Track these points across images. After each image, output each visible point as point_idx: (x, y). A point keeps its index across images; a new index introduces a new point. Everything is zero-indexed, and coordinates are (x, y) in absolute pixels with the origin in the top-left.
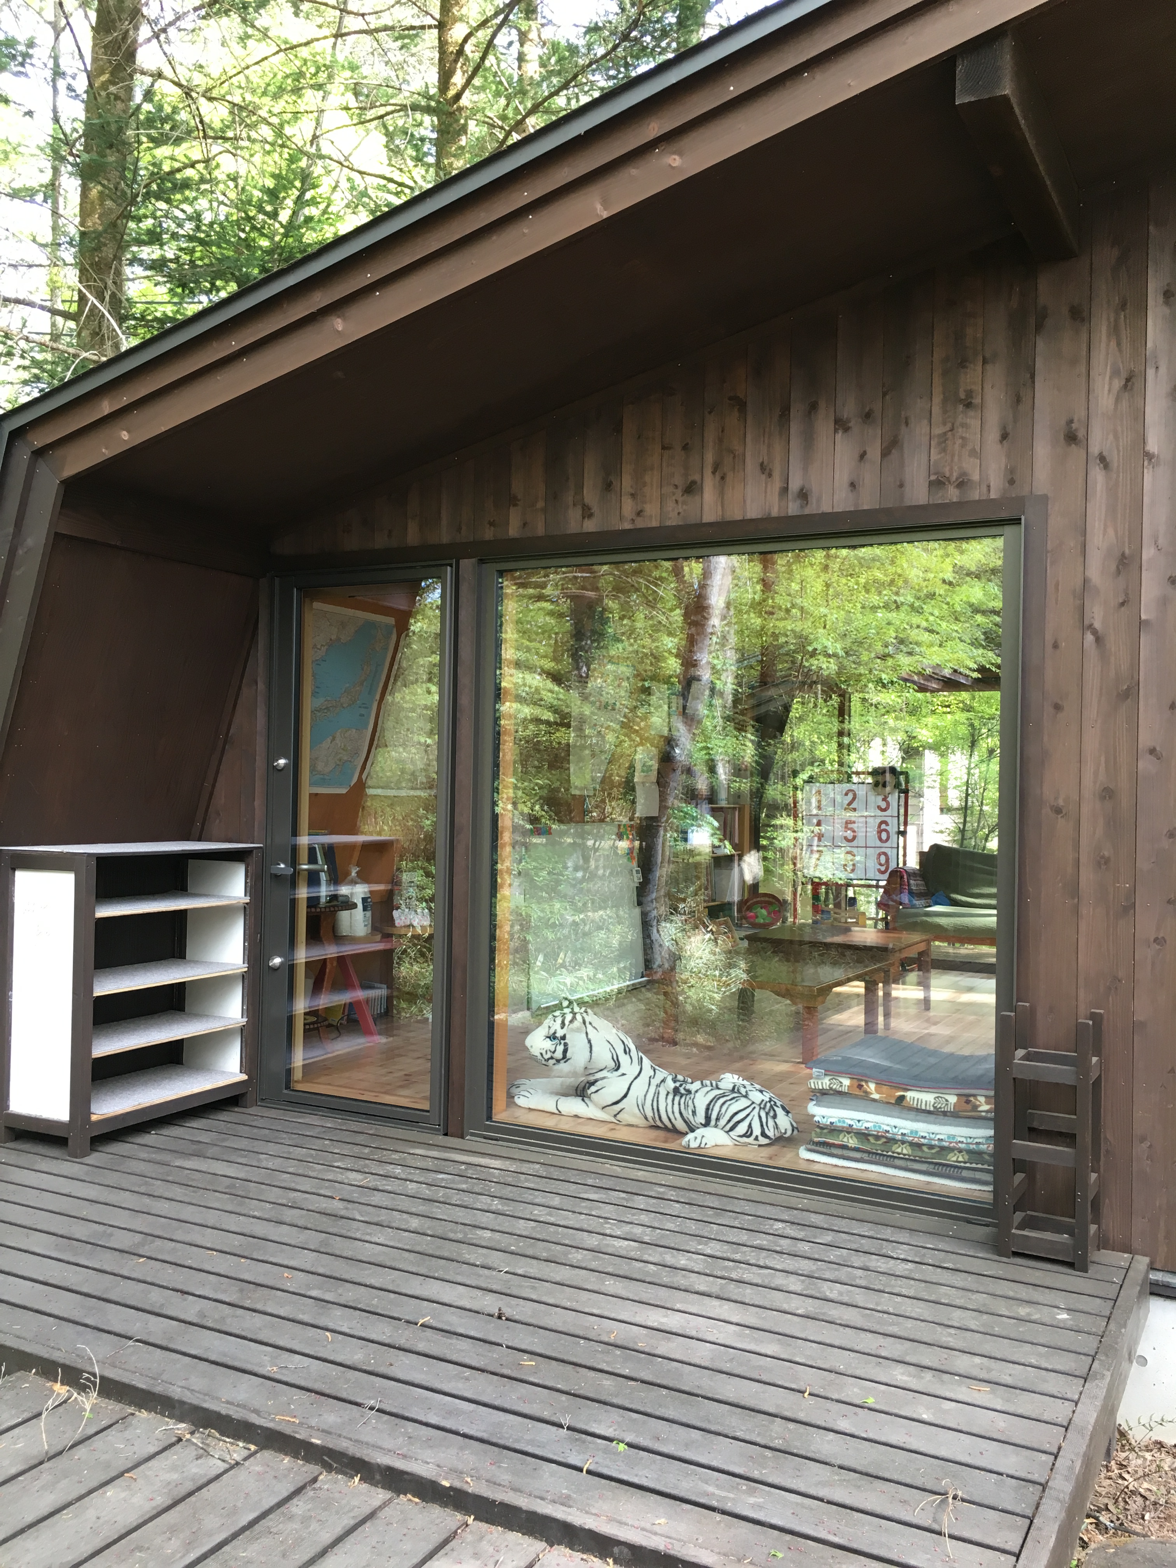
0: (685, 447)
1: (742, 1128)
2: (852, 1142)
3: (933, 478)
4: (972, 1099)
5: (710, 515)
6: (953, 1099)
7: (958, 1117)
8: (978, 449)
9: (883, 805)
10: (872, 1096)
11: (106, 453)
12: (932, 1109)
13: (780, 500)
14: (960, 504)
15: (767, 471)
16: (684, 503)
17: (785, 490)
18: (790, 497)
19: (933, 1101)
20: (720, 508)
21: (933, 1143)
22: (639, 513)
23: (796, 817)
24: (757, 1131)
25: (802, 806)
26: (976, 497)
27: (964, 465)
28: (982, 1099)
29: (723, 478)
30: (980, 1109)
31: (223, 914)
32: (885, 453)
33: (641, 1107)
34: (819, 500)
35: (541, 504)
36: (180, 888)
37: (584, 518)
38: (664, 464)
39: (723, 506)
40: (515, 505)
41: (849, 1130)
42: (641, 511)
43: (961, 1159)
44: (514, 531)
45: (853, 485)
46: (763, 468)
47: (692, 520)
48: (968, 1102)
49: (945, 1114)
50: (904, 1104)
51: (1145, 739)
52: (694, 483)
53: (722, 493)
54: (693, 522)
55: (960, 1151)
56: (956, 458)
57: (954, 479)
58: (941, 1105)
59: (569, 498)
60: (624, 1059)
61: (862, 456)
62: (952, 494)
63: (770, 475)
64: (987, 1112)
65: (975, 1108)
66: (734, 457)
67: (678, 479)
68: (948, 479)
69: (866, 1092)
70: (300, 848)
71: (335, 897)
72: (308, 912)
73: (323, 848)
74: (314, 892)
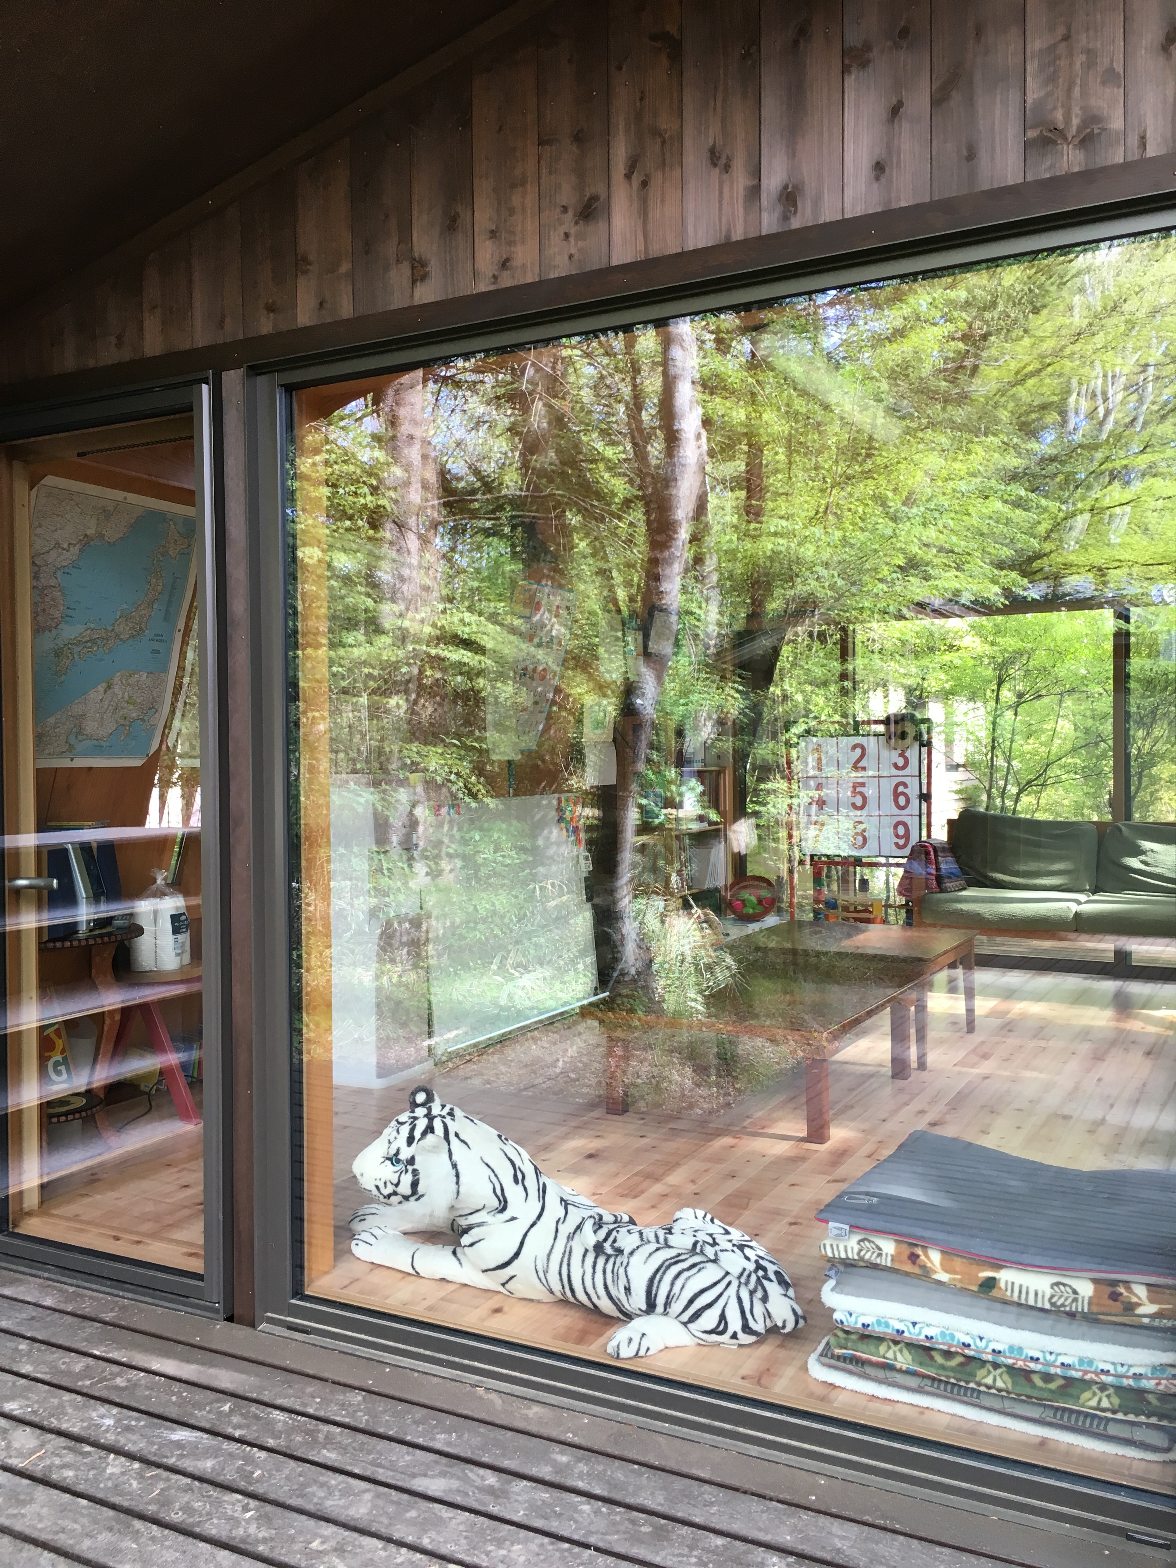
0: (579, 138)
1: (710, 1319)
2: (903, 1359)
3: (1032, 134)
4: (1122, 1290)
5: (625, 251)
6: (1086, 1289)
7: (1097, 1321)
8: (1119, 68)
9: (901, 762)
10: (936, 1277)
12: (1047, 1306)
13: (747, 208)
14: (1087, 176)
15: (723, 161)
16: (580, 237)
17: (754, 192)
18: (765, 202)
19: (1049, 1292)
20: (641, 238)
21: (1052, 1370)
22: (505, 264)
23: (789, 780)
25: (797, 766)
26: (1119, 159)
27: (1093, 102)
28: (1141, 1292)
29: (644, 184)
30: (1140, 1311)
32: (938, 101)
33: (542, 1275)
34: (817, 201)
35: (345, 267)
37: (414, 282)
38: (544, 171)
39: (645, 237)
40: (305, 272)
41: (896, 1339)
42: (507, 260)
43: (1105, 1404)
44: (305, 317)
45: (879, 168)
46: (714, 156)
47: (595, 265)
48: (1115, 1297)
49: (1072, 1315)
50: (995, 1293)
52: (594, 198)
53: (644, 212)
54: (596, 267)
55: (1103, 1387)
56: (1077, 90)
57: (1074, 130)
58: (1064, 1300)
59: (390, 248)
60: (513, 1192)
61: (895, 111)
62: (1070, 159)
63: (727, 168)
64: (1152, 1316)
65: (1130, 1308)
66: (664, 142)
67: (567, 195)
68: (1062, 133)
69: (923, 1267)
70: (16, 853)
71: (108, 921)
72: (42, 948)
73: (85, 848)
74: (60, 917)
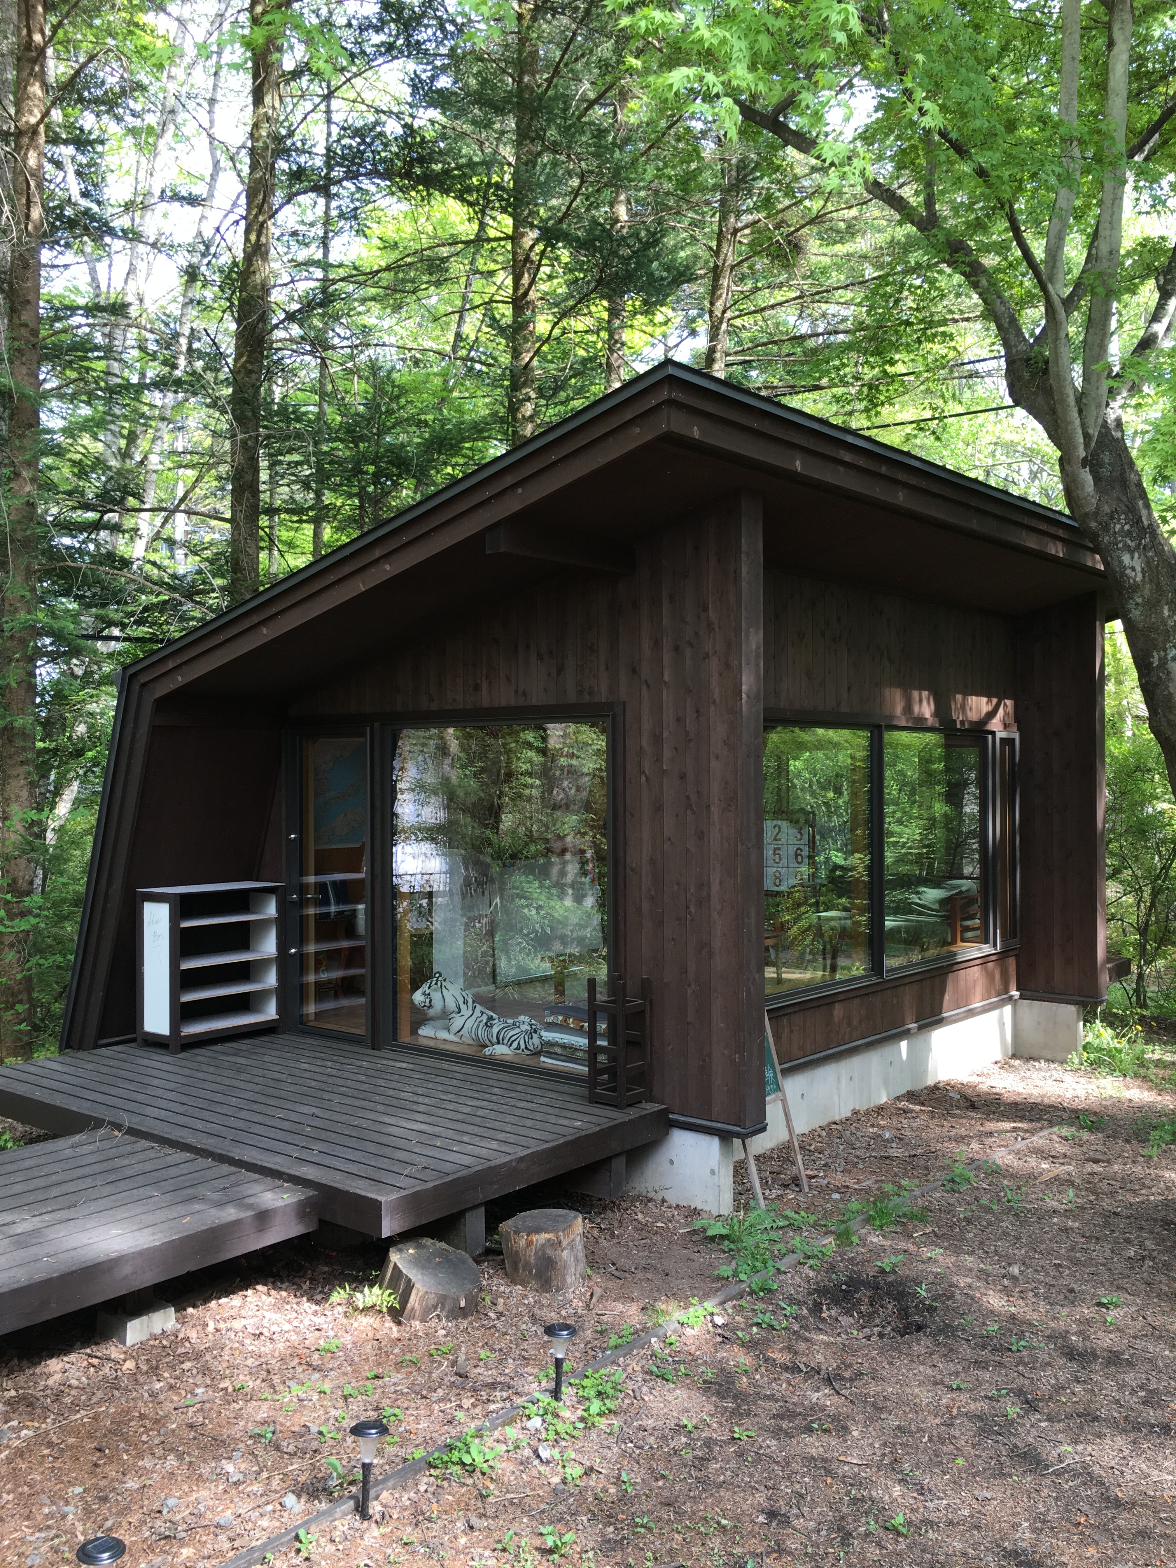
0: (474, 665)
1: (515, 1045)
2: (558, 1050)
3: (578, 689)
5: (486, 703)
8: (597, 674)
10: (570, 1026)
11: (172, 687)
13: (515, 697)
14: (590, 703)
16: (475, 696)
17: (517, 692)
18: (519, 695)
20: (490, 699)
22: (454, 700)
24: (523, 1046)
26: (596, 700)
27: (591, 683)
29: (491, 682)
31: (264, 924)
32: (559, 673)
33: (470, 1033)
34: (532, 698)
36: (246, 910)
37: (430, 701)
38: (465, 674)
41: (557, 1044)
45: (545, 691)
46: (508, 679)
50: (583, 1029)
51: (667, 833)
52: (478, 684)
53: (491, 692)
56: (588, 679)
57: (587, 690)
59: (423, 690)
60: (463, 1007)
61: (549, 674)
62: (586, 698)
63: (510, 682)
66: (495, 670)
67: (471, 682)
68: (585, 690)
69: (568, 1024)
70: (307, 885)
71: (342, 912)
72: (316, 922)
73: (334, 883)
74: (324, 910)
